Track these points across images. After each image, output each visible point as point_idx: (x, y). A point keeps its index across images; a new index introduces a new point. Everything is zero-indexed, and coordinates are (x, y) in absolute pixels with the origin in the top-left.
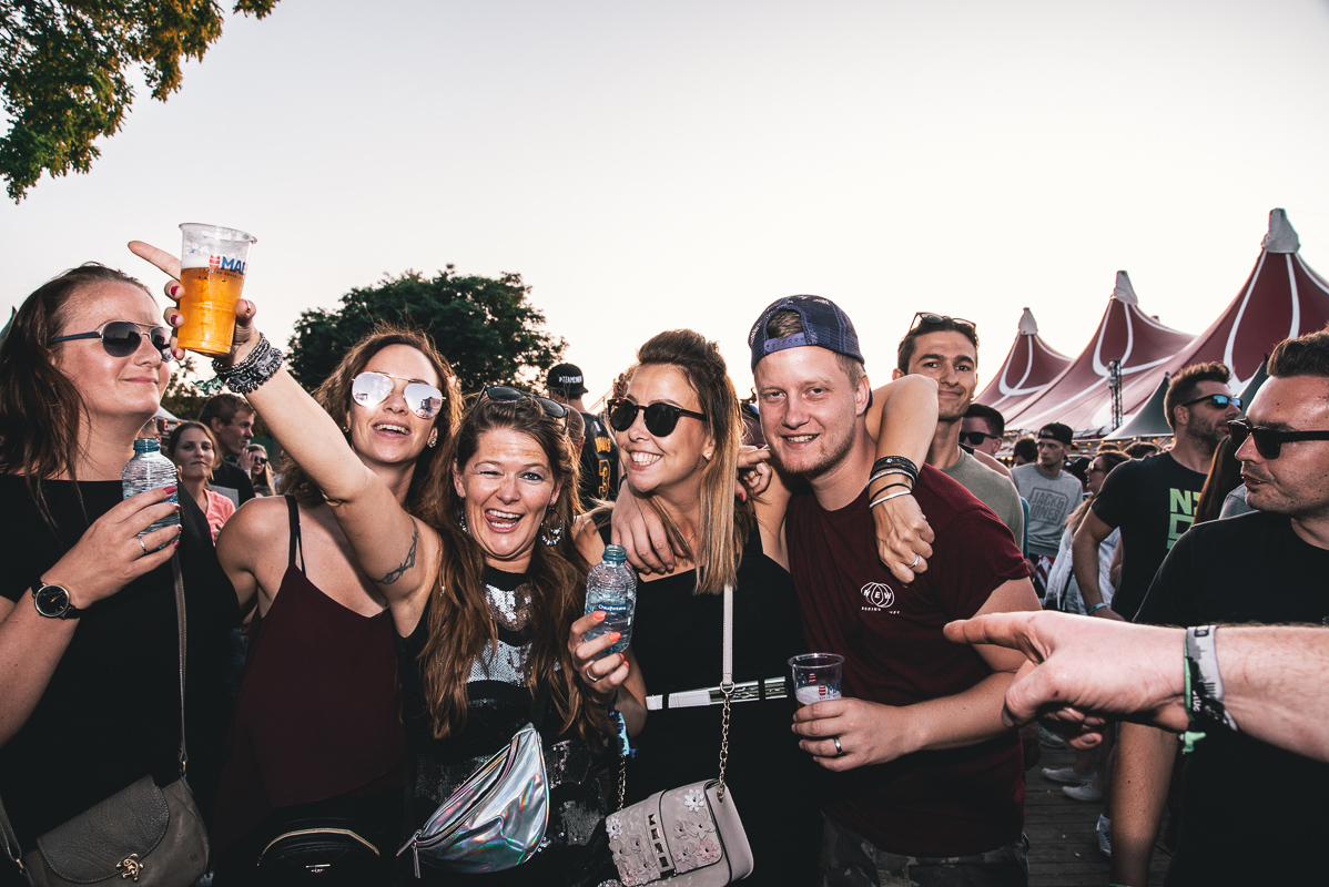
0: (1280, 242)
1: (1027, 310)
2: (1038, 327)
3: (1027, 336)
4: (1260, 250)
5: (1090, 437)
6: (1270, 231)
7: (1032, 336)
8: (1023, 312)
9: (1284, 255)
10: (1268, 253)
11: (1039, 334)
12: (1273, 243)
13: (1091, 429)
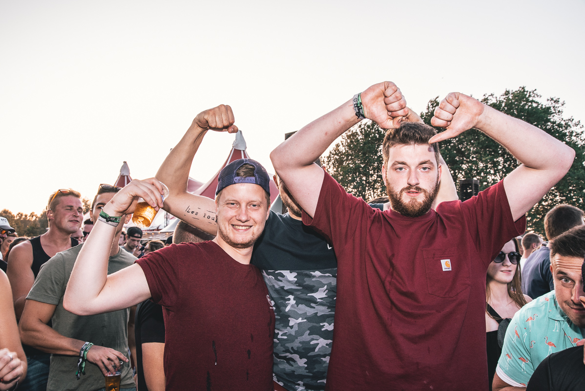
0: (239, 145)
1: (125, 162)
2: (130, 172)
3: (124, 176)
4: (232, 147)
5: (153, 230)
6: (236, 139)
7: (127, 176)
8: (123, 164)
9: (241, 151)
10: (235, 149)
11: (130, 175)
12: (237, 145)
13: (154, 226)
